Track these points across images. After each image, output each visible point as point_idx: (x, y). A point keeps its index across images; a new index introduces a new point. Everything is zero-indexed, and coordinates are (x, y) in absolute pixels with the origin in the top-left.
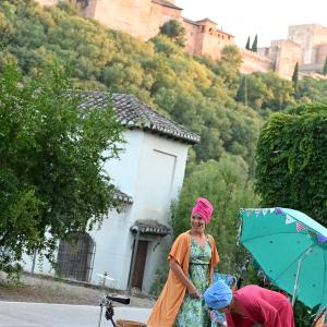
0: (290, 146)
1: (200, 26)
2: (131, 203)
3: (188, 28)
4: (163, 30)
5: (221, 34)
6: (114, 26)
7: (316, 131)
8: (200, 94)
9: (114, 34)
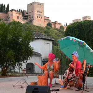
0: (73, 32)
1: (55, 23)
2: (41, 55)
3: (52, 24)
4: (47, 25)
5: (59, 24)
6: (37, 25)
7: (78, 27)
8: (57, 36)
9: (38, 27)
